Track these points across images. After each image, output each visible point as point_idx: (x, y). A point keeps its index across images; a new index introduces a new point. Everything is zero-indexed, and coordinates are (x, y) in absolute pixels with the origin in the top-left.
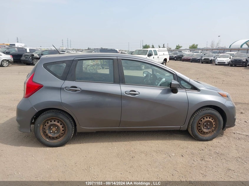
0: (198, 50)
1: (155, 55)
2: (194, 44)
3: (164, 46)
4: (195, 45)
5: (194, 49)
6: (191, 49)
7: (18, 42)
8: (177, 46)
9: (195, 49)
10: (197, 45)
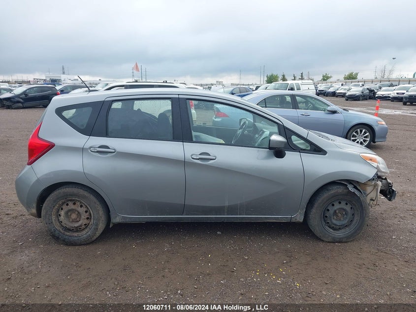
0: (358, 82)
1: (297, 89)
2: (352, 73)
3: (302, 76)
4: (354, 74)
5: (350, 81)
6: (347, 81)
7: (64, 73)
8: (323, 76)
9: (354, 80)
10: (357, 74)
